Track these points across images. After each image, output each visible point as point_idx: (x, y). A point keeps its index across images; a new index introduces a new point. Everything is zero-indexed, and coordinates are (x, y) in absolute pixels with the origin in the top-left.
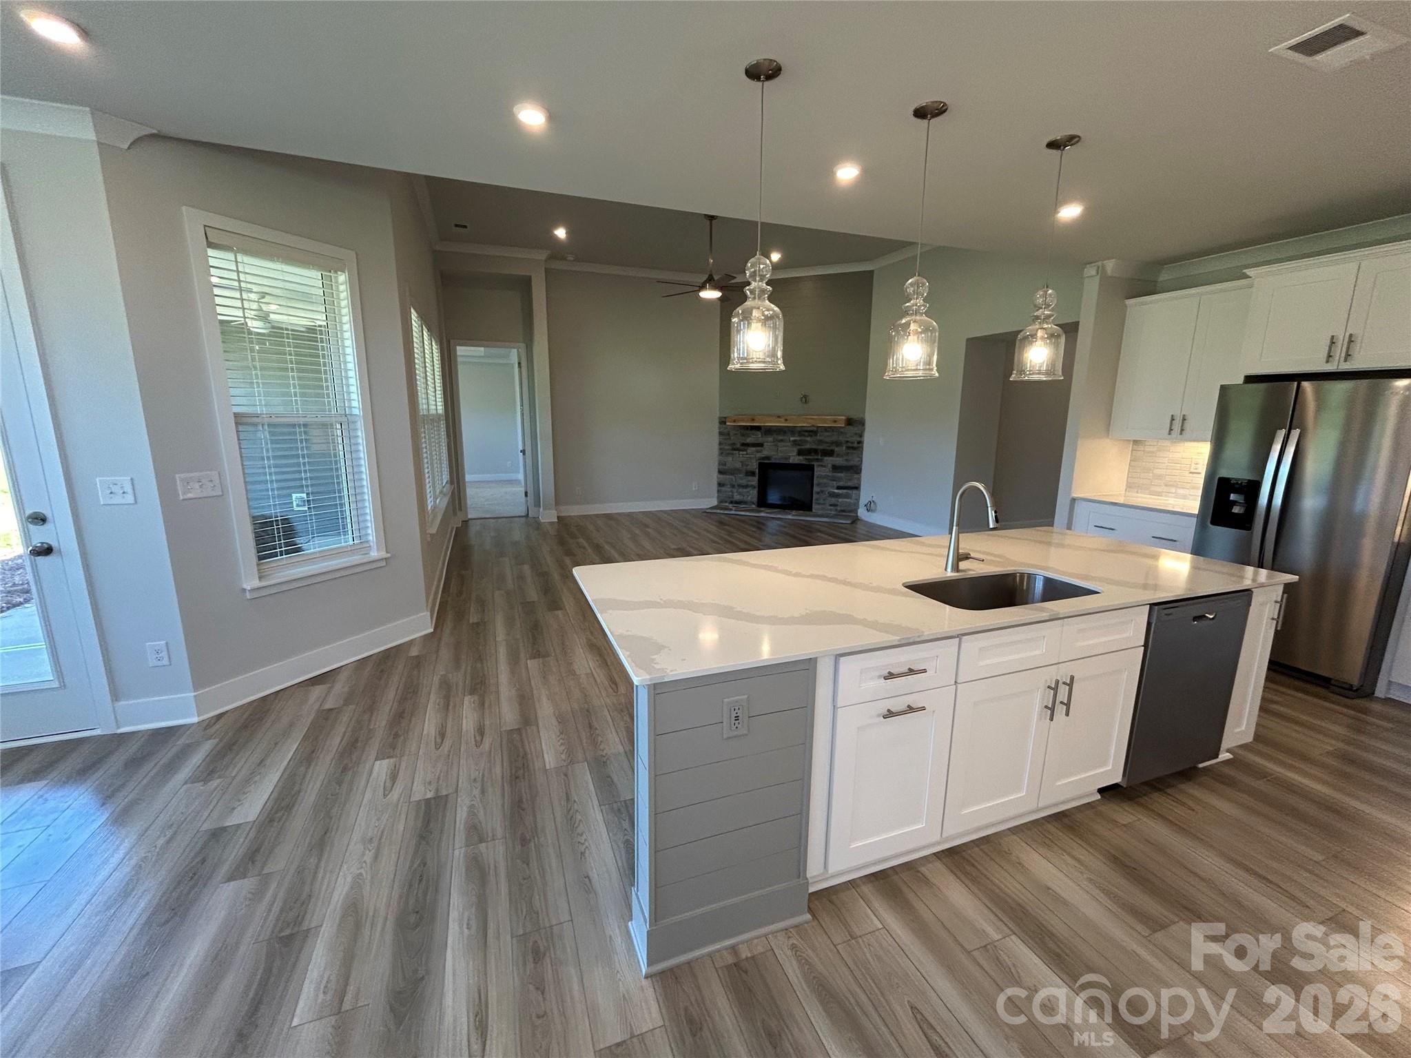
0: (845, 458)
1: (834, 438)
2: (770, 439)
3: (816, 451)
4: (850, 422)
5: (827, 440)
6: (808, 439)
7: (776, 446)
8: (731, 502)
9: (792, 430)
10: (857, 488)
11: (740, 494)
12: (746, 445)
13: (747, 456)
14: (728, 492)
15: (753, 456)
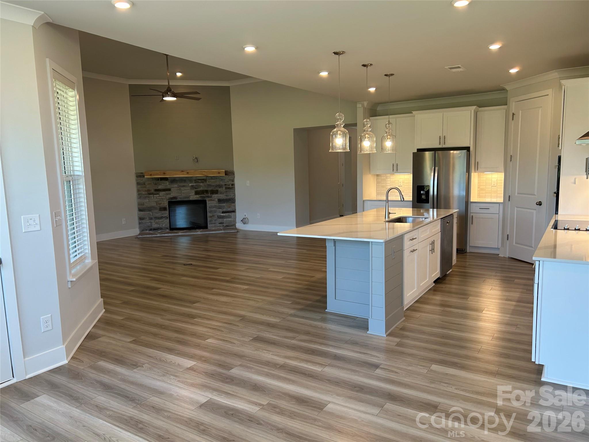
0: (225, 194)
1: (218, 183)
2: (176, 185)
3: (207, 191)
4: (226, 173)
5: (213, 184)
6: (201, 184)
7: (180, 189)
8: (151, 230)
9: (190, 179)
10: (234, 211)
11: (157, 223)
12: (158, 190)
13: (160, 198)
14: (148, 223)
15: (164, 197)
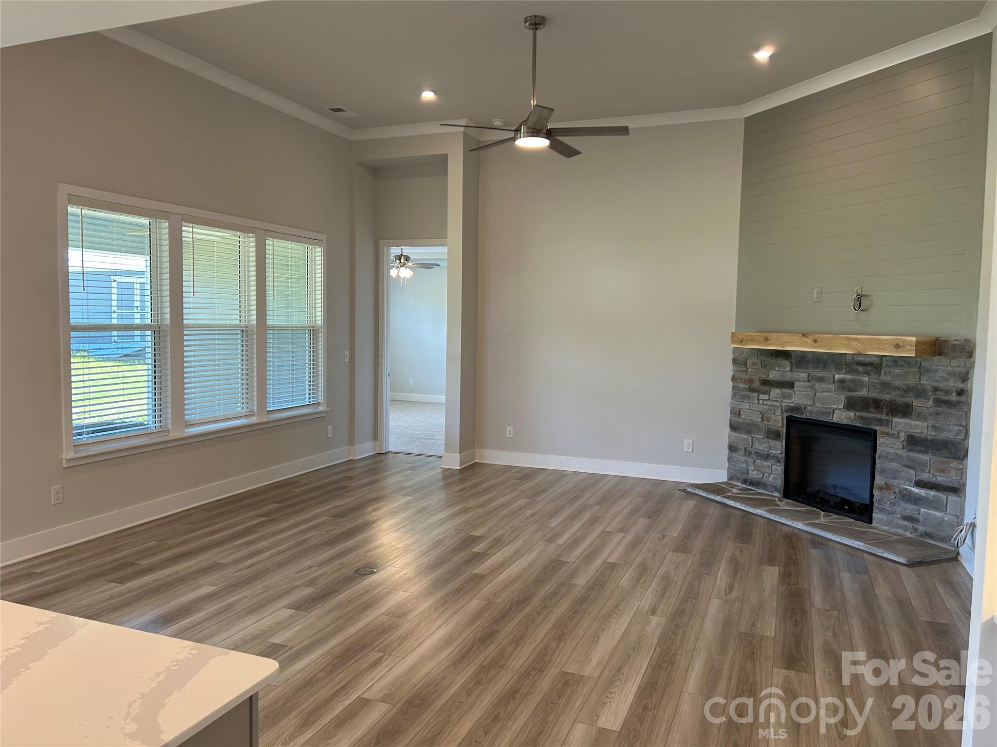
0: (931, 423)
1: (911, 380)
2: (804, 375)
3: (877, 404)
4: (940, 348)
5: (898, 383)
6: (864, 379)
7: (812, 387)
9: (837, 361)
10: (958, 491)
11: (757, 468)
12: (767, 383)
13: (769, 403)
14: (742, 463)
15: (778, 404)
